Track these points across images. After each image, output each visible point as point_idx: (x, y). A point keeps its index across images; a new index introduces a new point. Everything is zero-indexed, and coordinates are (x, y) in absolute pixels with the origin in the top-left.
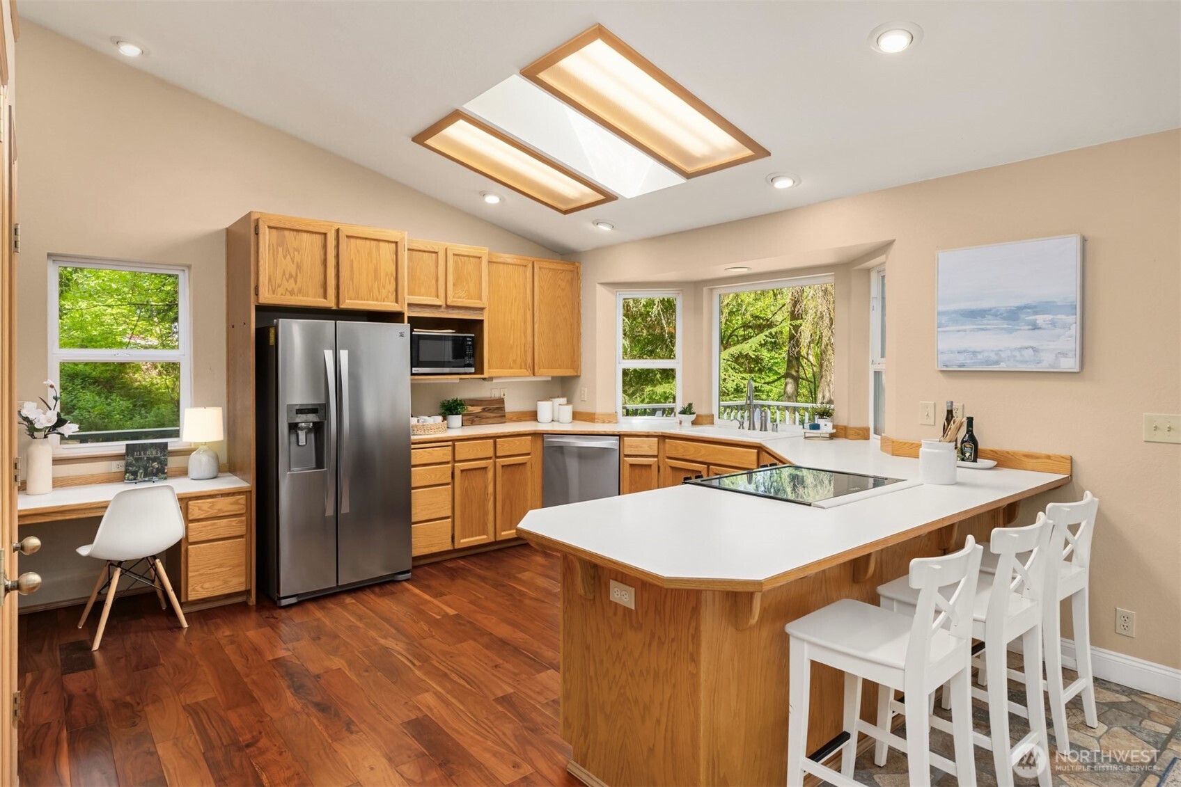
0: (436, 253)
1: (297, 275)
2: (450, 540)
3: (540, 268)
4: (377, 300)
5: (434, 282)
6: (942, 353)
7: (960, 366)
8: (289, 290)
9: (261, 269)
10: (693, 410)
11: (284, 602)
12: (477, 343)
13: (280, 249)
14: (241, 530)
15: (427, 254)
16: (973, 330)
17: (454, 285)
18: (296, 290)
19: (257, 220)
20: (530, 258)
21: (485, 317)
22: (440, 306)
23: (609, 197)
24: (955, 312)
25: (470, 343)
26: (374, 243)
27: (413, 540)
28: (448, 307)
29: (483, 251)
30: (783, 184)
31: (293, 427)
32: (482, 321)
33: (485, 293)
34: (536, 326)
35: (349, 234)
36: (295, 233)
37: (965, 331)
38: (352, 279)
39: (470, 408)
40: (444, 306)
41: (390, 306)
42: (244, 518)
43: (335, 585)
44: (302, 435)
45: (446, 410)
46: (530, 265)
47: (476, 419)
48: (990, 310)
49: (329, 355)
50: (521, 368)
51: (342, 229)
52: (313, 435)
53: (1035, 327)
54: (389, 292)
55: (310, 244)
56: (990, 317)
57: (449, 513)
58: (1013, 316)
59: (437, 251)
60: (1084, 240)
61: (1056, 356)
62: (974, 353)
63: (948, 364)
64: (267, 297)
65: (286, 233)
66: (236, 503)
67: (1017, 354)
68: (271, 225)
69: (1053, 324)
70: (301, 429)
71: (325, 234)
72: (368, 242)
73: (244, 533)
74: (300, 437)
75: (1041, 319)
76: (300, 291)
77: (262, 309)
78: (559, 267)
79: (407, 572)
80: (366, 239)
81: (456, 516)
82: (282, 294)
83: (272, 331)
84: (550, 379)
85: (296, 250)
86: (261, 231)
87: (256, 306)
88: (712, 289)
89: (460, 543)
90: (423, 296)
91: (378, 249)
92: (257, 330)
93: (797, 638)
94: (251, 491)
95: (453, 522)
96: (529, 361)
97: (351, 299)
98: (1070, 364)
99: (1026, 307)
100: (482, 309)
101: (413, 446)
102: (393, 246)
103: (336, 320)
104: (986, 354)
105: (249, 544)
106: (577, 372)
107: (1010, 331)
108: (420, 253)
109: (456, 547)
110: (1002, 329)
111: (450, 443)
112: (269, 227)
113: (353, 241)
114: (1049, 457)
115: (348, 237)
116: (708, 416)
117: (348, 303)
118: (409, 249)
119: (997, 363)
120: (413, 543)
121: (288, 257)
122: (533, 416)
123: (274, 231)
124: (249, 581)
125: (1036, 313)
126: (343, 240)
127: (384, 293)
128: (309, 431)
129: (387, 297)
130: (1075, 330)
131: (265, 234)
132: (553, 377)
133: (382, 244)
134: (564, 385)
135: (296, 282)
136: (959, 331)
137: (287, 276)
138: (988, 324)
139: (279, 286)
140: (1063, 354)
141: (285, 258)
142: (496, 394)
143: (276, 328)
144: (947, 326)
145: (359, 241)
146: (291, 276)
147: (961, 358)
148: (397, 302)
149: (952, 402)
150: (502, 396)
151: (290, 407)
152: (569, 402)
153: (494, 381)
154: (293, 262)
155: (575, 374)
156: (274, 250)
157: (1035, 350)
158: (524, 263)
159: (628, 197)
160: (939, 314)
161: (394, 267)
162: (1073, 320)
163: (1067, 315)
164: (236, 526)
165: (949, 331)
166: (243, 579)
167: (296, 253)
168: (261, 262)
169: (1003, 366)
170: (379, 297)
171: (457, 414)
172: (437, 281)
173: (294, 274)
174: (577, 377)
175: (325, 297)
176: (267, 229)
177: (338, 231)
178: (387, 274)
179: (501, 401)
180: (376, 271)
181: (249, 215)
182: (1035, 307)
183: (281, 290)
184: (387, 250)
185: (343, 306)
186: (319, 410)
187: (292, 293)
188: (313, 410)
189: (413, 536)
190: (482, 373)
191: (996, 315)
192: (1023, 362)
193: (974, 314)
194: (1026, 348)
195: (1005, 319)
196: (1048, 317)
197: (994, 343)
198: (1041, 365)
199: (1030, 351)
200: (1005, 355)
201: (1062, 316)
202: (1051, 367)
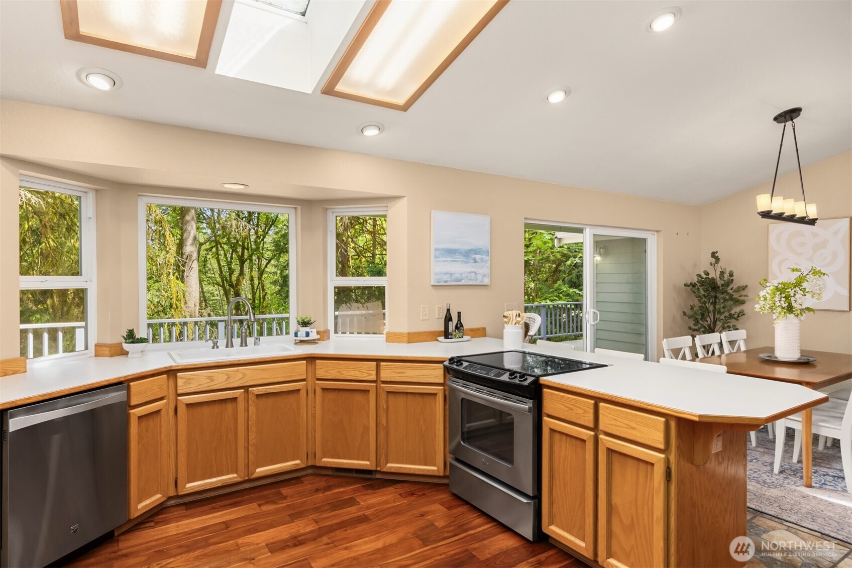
7: (443, 283)
16: (451, 261)
24: (443, 249)
30: (370, 132)
37: (447, 261)
48: (458, 250)
53: (475, 262)
56: (458, 254)
58: (467, 254)
61: (483, 277)
62: (451, 274)
63: (440, 281)
67: (469, 275)
69: (482, 260)
75: (478, 257)
98: (487, 281)
99: (472, 250)
104: (456, 275)
107: (466, 263)
110: (463, 261)
119: (461, 280)
125: (476, 254)
130: (489, 264)
136: (445, 261)
138: (457, 258)
140: (484, 276)
144: (439, 258)
147: (445, 278)
149: (448, 304)
157: (475, 274)
160: (435, 250)
162: (488, 258)
163: (487, 256)
165: (440, 261)
169: (463, 283)
182: (475, 250)
191: (460, 253)
192: (471, 280)
193: (451, 252)
194: (472, 272)
195: (464, 256)
196: (480, 256)
197: (460, 269)
198: (477, 280)
199: (473, 274)
200: (464, 276)
201: (484, 256)
202: (481, 282)
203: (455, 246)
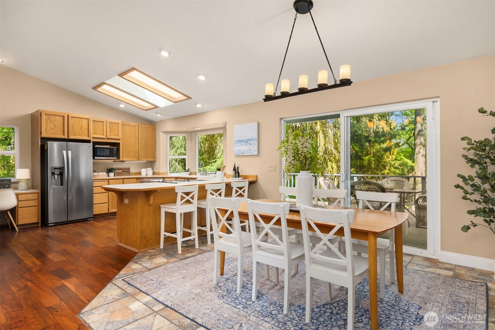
0: (103, 122)
1: (54, 128)
2: (107, 210)
3: (141, 127)
4: (82, 136)
5: (102, 131)
6: (235, 151)
7: (238, 154)
8: (52, 133)
9: (42, 127)
10: (190, 171)
11: (50, 225)
12: (118, 150)
13: (49, 121)
14: (36, 204)
15: (100, 122)
16: (240, 145)
17: (109, 132)
18: (54, 133)
19: (41, 112)
20: (137, 124)
21: (120, 142)
22: (104, 138)
23: (156, 107)
24: (237, 141)
25: (115, 150)
26: (80, 119)
27: (94, 209)
28: (107, 139)
29: (120, 121)
30: (199, 106)
31: (53, 174)
32: (119, 143)
33: (120, 134)
34: (140, 145)
35: (72, 116)
36: (54, 116)
38: (73, 130)
39: (117, 171)
40: (106, 138)
41: (86, 138)
42: (37, 201)
43: (67, 220)
44: (56, 176)
45: (108, 171)
46: (137, 126)
47: (120, 174)
48: (243, 140)
49: (65, 152)
50: (134, 158)
51: (69, 115)
52: (60, 176)
53: (250, 144)
54: (86, 134)
55: (59, 120)
57: (107, 201)
58: (246, 141)
59: (103, 121)
60: (259, 124)
62: (240, 151)
64: (44, 135)
65: (51, 116)
66: (34, 196)
67: (247, 151)
68: (46, 114)
69: (253, 143)
70: (56, 174)
71: (64, 116)
72: (78, 119)
73: (37, 205)
74: (55, 177)
75: (251, 142)
76: (55, 133)
77: (42, 139)
78: (148, 126)
79: (92, 218)
80: (78, 118)
81: (109, 203)
82: (49, 134)
83: (46, 145)
84: (146, 162)
85: (54, 121)
86: (42, 115)
87: (41, 138)
88: (196, 134)
89: (111, 211)
90: (98, 135)
91: (82, 121)
92: (41, 145)
93: (162, 207)
94: (39, 193)
95: (109, 204)
96: (137, 156)
97: (73, 136)
98: (256, 153)
100: (119, 139)
101: (94, 181)
102: (87, 120)
103: (67, 142)
104: (242, 151)
105: (38, 209)
106: (155, 159)
107: (246, 145)
108: (97, 122)
109: (109, 212)
111: (107, 180)
112: (45, 114)
113: (73, 118)
114: (253, 176)
115: (72, 117)
116: (194, 173)
117: (71, 137)
118: (93, 121)
119: (244, 153)
120: (94, 210)
121: (51, 123)
122: (140, 173)
123: (47, 115)
124: (38, 219)
125: (250, 141)
126: (70, 118)
127: (84, 134)
128: (58, 175)
129: (85, 135)
130: (257, 145)
131: (43, 116)
132: (147, 161)
133: (83, 119)
134: (151, 164)
135: (54, 131)
136: (237, 145)
137: (51, 129)
138: (242, 144)
139: (48, 132)
140: (255, 151)
141: (50, 123)
142: (127, 166)
143: (47, 144)
144: (235, 144)
145: (75, 119)
146: (52, 129)
147: (238, 152)
148: (88, 137)
149: (235, 163)
150: (129, 167)
151: (52, 168)
152: (152, 169)
153: (126, 162)
154: (53, 124)
155: (154, 160)
156: (46, 121)
157: (250, 150)
158: (135, 125)
159: (162, 107)
160: (234, 141)
161: (87, 126)
162: (256, 142)
163: (255, 141)
164: (34, 203)
166: (36, 219)
167: (54, 122)
168: (42, 125)
169: (245, 154)
170: (82, 135)
171: (112, 172)
172: (103, 130)
173: (53, 128)
174: (155, 161)
175: (64, 135)
176: (44, 115)
177: (68, 115)
178: (85, 128)
179: (129, 169)
180: (81, 127)
181: (38, 110)
182: (250, 139)
183: (49, 133)
184: (85, 122)
185: (70, 138)
186: (62, 169)
187: (53, 134)
188: (60, 168)
189: (94, 208)
190: (120, 159)
191: (244, 141)
192: (248, 153)
193: (240, 141)
194: (249, 149)
195: (245, 142)
196: (252, 142)
197: (243, 148)
198: (251, 153)
199: (249, 150)
200: (245, 151)
201: (254, 142)
202: (253, 154)
203: (242, 139)
